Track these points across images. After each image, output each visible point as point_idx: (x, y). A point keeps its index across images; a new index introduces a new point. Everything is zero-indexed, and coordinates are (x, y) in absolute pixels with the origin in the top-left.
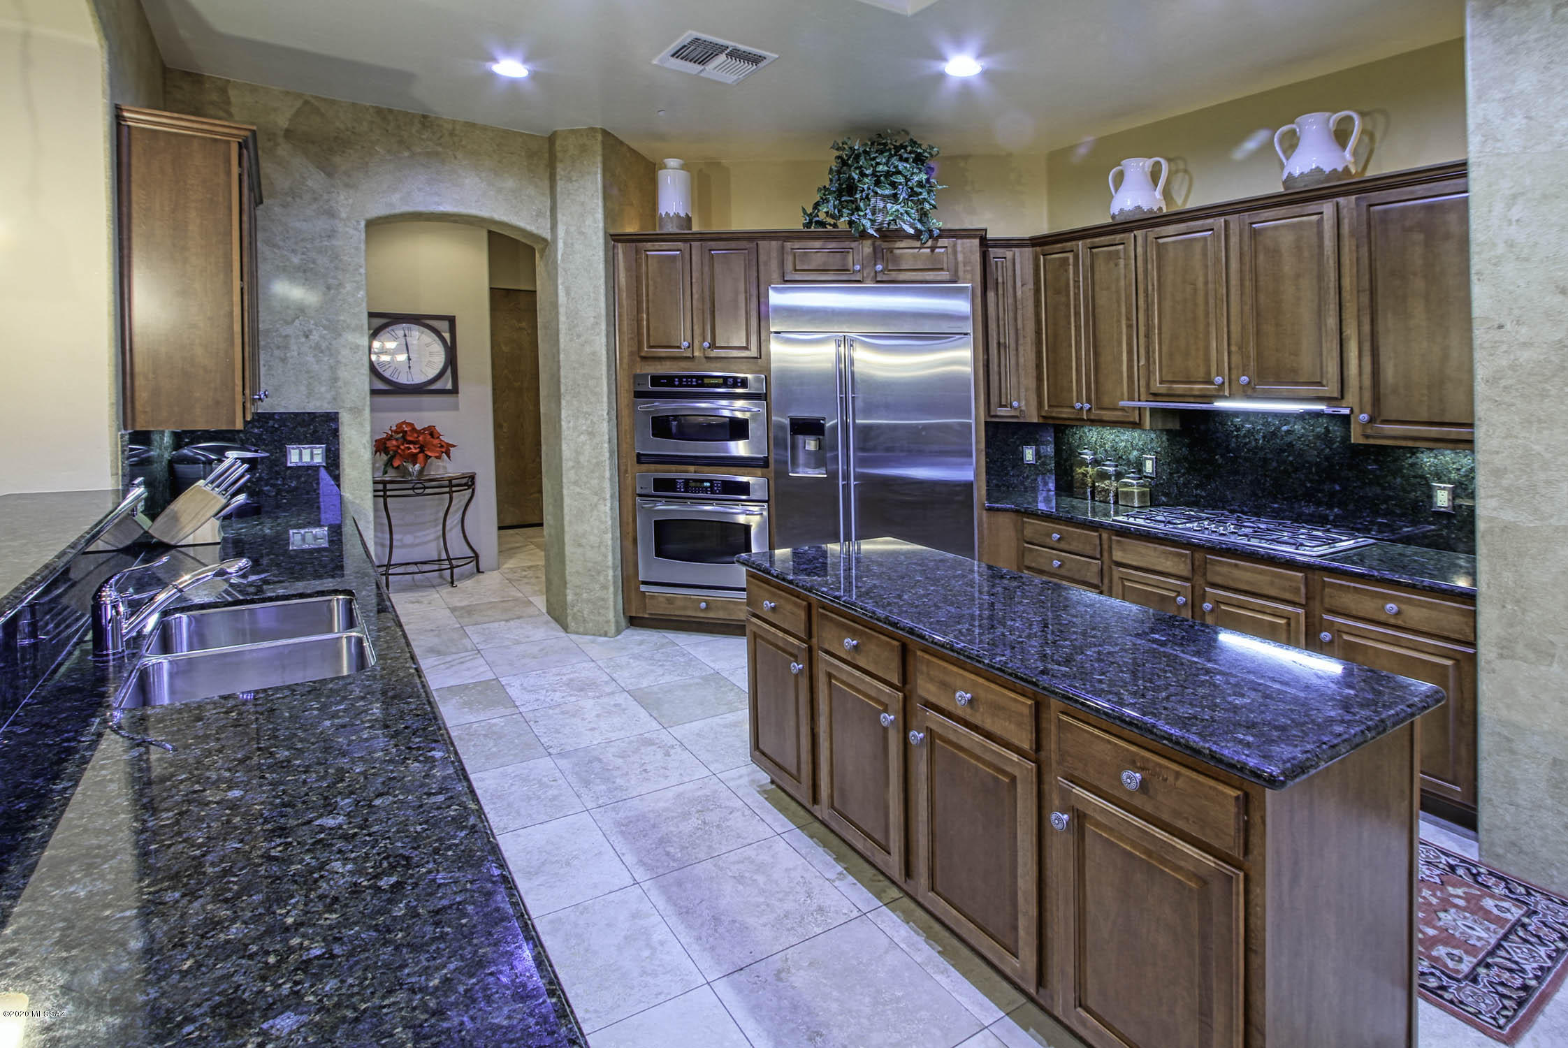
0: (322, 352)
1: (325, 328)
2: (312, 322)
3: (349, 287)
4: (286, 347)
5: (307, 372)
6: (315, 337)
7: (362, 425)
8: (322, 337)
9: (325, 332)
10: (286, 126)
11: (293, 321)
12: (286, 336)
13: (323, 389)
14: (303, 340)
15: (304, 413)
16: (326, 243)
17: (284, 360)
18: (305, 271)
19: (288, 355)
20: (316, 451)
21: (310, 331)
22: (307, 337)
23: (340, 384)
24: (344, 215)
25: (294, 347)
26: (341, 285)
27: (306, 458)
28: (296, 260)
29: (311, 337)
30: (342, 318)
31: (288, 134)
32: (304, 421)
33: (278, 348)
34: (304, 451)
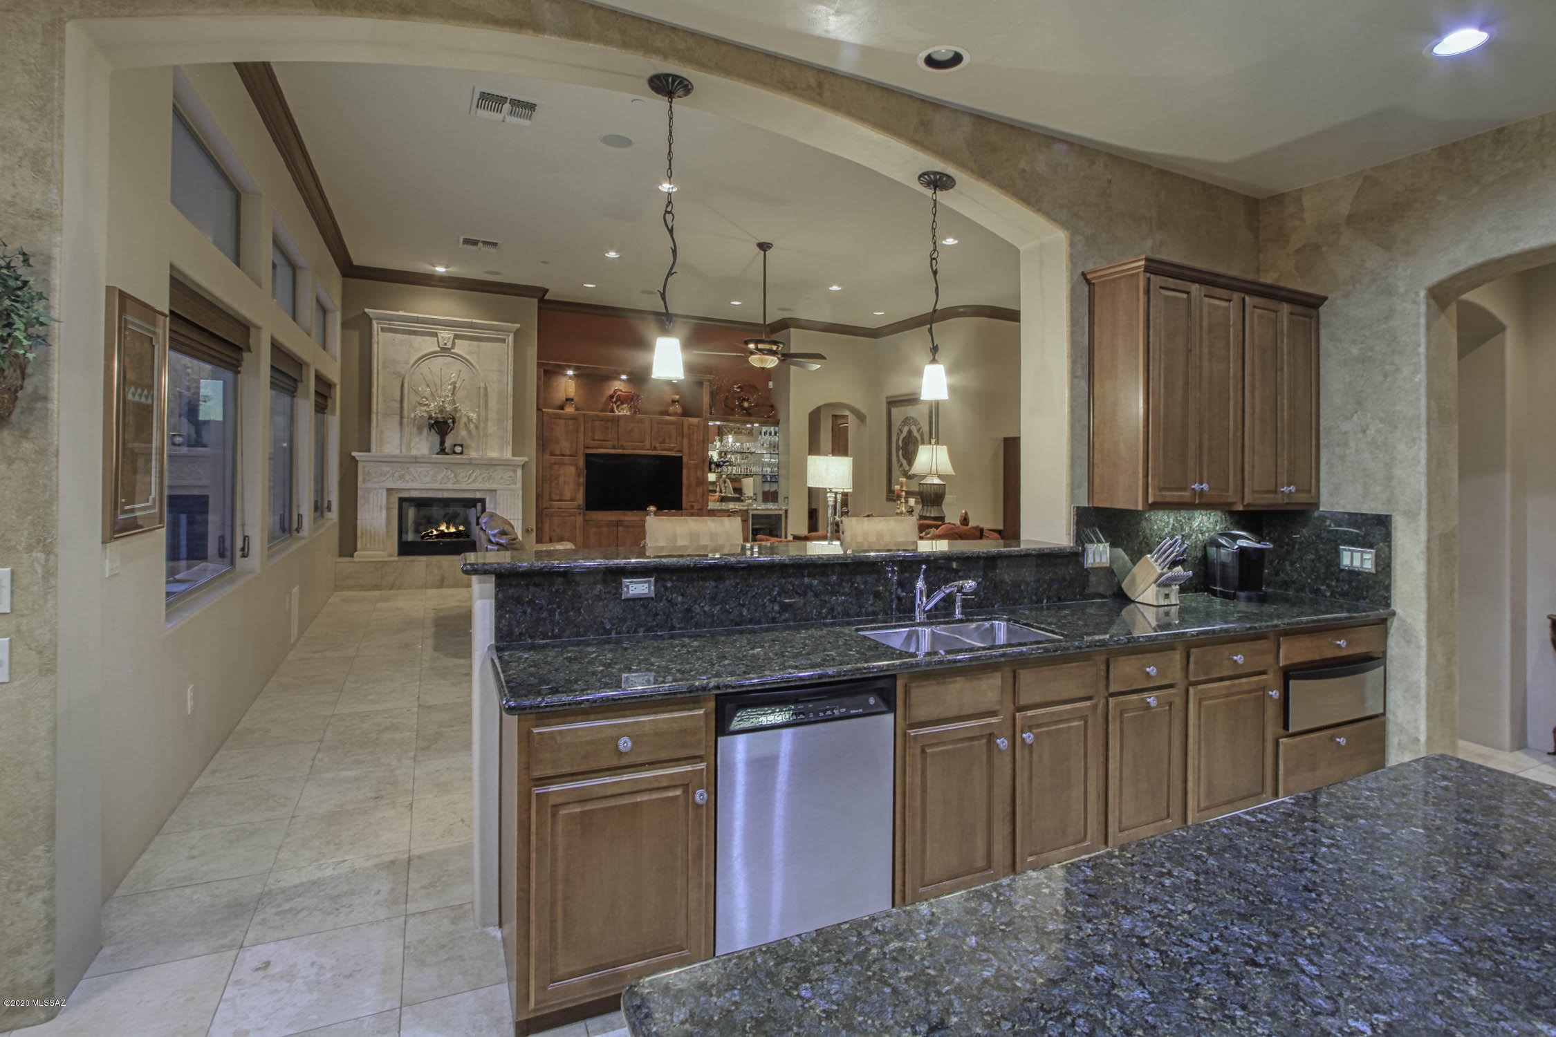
0: (1378, 447)
1: (1382, 421)
2: (1369, 415)
3: (1406, 371)
4: (1346, 445)
5: (1364, 470)
6: (1371, 431)
7: (1416, 532)
8: (1379, 431)
9: (1381, 426)
10: (1347, 213)
11: (1352, 417)
12: (1346, 433)
13: (1378, 489)
14: (1360, 435)
15: (1356, 514)
16: (1384, 326)
17: (1343, 458)
18: (1363, 361)
19: (1348, 452)
20: (1366, 556)
21: (1367, 425)
22: (1364, 432)
23: (1394, 483)
24: (1402, 290)
25: (1352, 444)
26: (1398, 370)
27: (1357, 563)
28: (1355, 351)
29: (1368, 432)
30: (1398, 408)
31: (1350, 219)
32: (1356, 521)
33: (1339, 445)
34: (1355, 554)
